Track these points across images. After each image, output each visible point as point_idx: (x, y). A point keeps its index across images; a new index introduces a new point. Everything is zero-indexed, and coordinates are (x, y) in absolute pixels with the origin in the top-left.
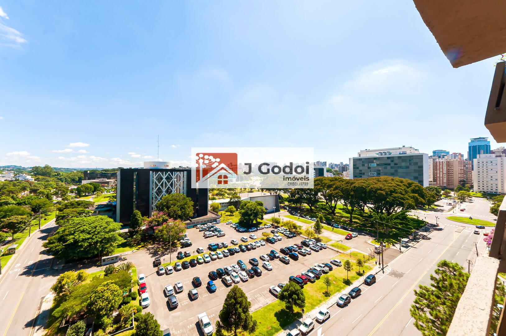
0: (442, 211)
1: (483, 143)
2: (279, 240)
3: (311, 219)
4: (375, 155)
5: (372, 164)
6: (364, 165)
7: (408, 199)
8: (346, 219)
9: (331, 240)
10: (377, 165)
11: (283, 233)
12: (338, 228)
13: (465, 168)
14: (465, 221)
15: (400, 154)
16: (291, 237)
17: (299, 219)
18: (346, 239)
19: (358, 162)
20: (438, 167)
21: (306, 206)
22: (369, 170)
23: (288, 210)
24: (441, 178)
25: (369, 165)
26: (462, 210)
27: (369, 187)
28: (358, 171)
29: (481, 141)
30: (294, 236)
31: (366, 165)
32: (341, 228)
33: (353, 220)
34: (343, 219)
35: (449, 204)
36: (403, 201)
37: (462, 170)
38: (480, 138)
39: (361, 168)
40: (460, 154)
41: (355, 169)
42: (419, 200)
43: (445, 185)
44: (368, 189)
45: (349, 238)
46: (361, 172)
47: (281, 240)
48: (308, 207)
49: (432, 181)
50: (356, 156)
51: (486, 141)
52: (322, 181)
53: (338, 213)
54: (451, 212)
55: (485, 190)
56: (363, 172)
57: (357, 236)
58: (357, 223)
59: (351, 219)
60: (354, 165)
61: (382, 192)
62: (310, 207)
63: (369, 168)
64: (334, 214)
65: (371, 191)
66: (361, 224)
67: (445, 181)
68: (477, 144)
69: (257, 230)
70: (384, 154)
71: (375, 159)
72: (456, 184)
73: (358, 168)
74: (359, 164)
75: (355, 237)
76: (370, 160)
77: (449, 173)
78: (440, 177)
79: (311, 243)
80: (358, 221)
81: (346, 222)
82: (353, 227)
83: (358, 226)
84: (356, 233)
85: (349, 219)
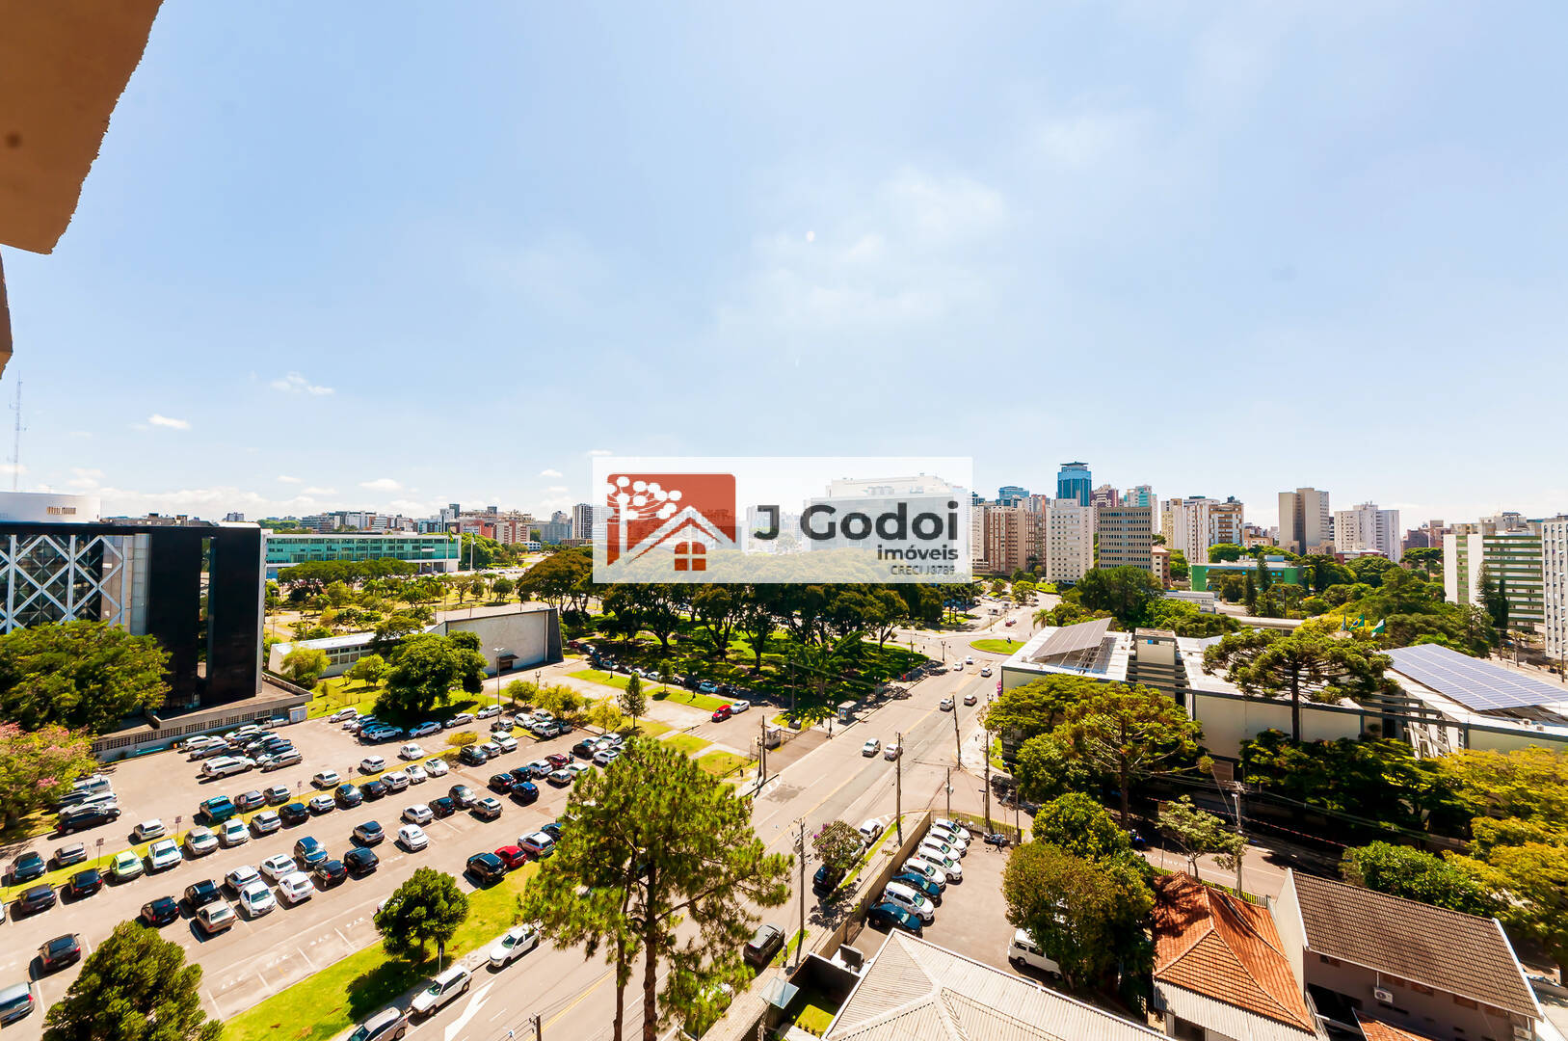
0: (972, 627)
1: (1078, 475)
2: (505, 751)
3: (646, 677)
7: (872, 604)
8: (745, 667)
9: (671, 728)
11: (529, 728)
12: (710, 692)
13: (1037, 529)
14: (998, 648)
16: (554, 736)
17: (611, 677)
18: (716, 720)
20: (992, 527)
21: (648, 637)
23: (594, 654)
24: (997, 553)
26: (1008, 625)
29: (1077, 469)
30: (562, 733)
32: (716, 693)
33: (762, 668)
34: (737, 667)
35: (994, 611)
36: (859, 610)
37: (1031, 533)
38: (1076, 463)
40: (1044, 496)
42: (897, 605)
43: (1003, 568)
45: (724, 715)
47: (514, 749)
48: (658, 642)
49: (981, 560)
51: (1085, 470)
53: (734, 651)
54: (987, 631)
55: (1062, 578)
57: (747, 709)
58: (766, 673)
59: (758, 666)
61: (816, 588)
62: (664, 640)
64: (723, 654)
65: (795, 588)
66: (776, 677)
67: (1003, 559)
68: (1071, 475)
69: (444, 726)
72: (1022, 564)
75: (740, 712)
77: (1010, 541)
78: (994, 550)
79: (603, 745)
80: (772, 669)
81: (740, 674)
82: (749, 687)
83: (767, 682)
84: (748, 703)
85: (753, 667)
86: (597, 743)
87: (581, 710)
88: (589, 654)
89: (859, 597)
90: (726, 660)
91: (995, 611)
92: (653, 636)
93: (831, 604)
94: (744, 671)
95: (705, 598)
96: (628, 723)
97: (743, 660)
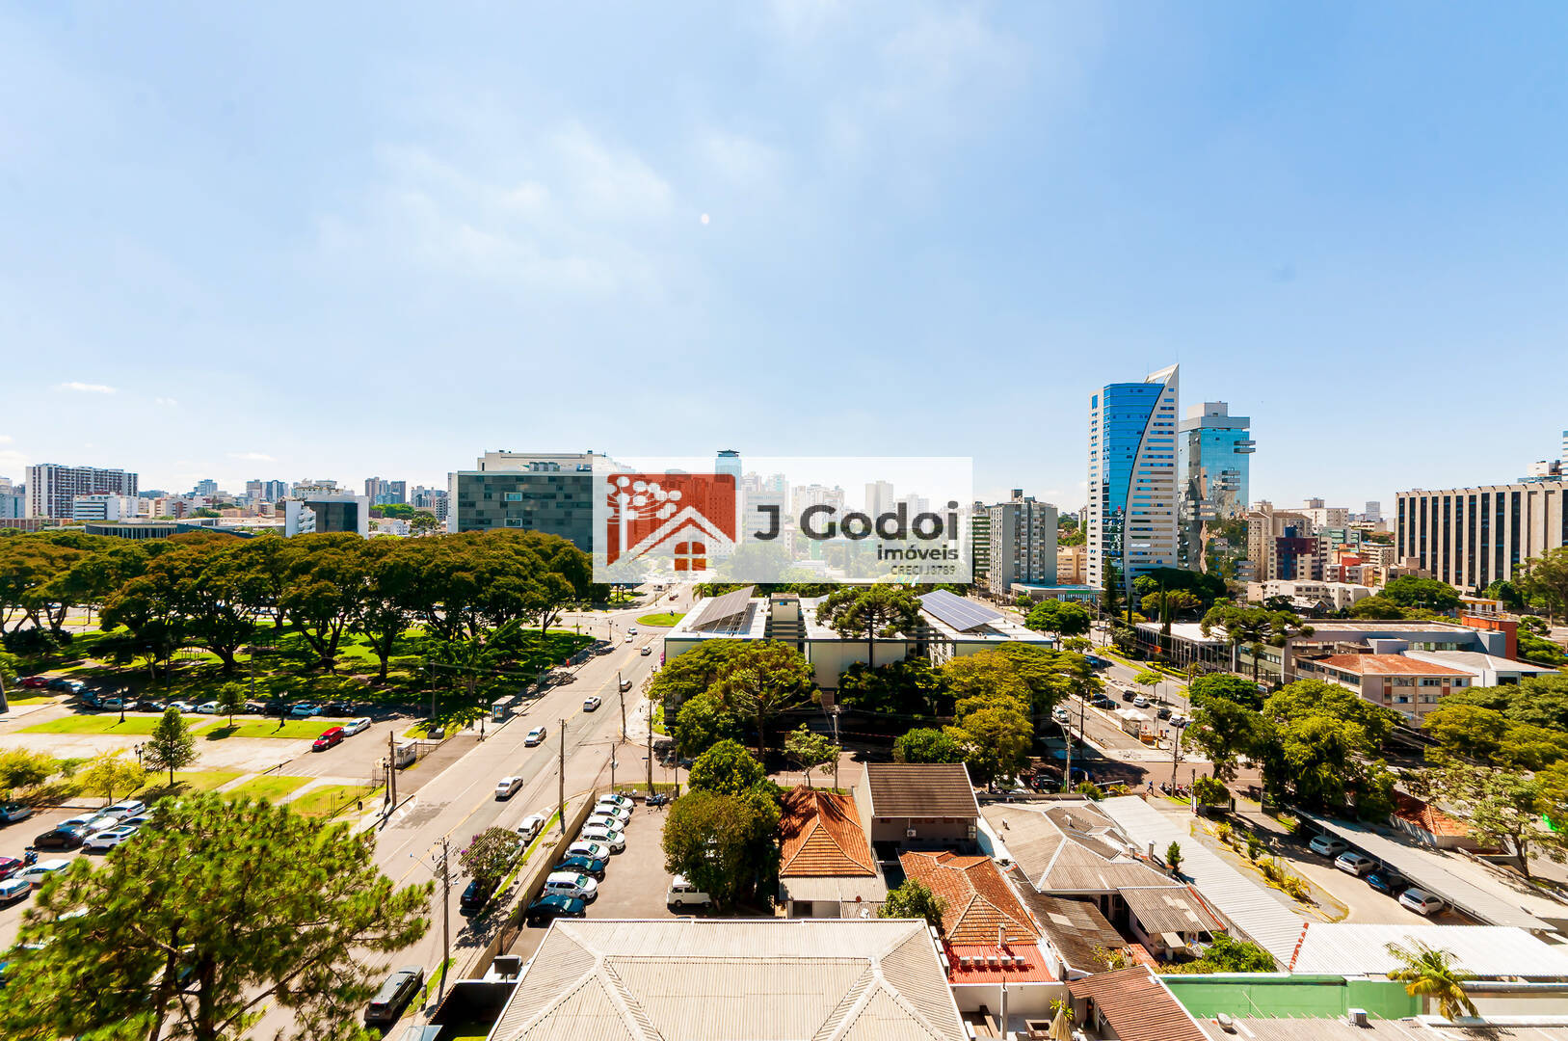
4: (520, 468)
5: (512, 494)
6: (490, 497)
7: (533, 589)
8: (365, 677)
9: (243, 773)
10: (526, 496)
12: (309, 715)
14: (663, 621)
15: (578, 470)
17: (122, 720)
18: (318, 748)
19: (473, 488)
21: (197, 655)
22: (504, 510)
23: (81, 692)
25: (502, 496)
26: (671, 599)
27: (430, 562)
28: (472, 514)
31: (496, 496)
32: (319, 714)
33: (390, 675)
34: (351, 678)
36: (517, 595)
39: (480, 505)
41: (464, 509)
42: (562, 587)
44: (425, 570)
46: (480, 518)
48: (217, 660)
50: (472, 467)
52: (274, 551)
53: (347, 659)
56: (486, 516)
58: (396, 680)
59: (384, 672)
60: (461, 495)
61: (465, 575)
62: (227, 657)
63: (504, 505)
64: (329, 664)
65: (435, 575)
66: (410, 683)
70: (541, 467)
71: (520, 479)
73: (472, 505)
74: (476, 493)
75: (356, 733)
76: (508, 482)
79: (107, 822)
80: (405, 674)
81: (357, 686)
82: (371, 700)
83: (396, 691)
84: (369, 719)
85: (376, 674)
86: (92, 821)
87: (53, 780)
88: (70, 692)
89: (518, 581)
90: (335, 672)
91: (660, 587)
92: (208, 653)
93: (483, 592)
94: (362, 682)
95: (300, 596)
96: (162, 779)
97: (360, 668)
